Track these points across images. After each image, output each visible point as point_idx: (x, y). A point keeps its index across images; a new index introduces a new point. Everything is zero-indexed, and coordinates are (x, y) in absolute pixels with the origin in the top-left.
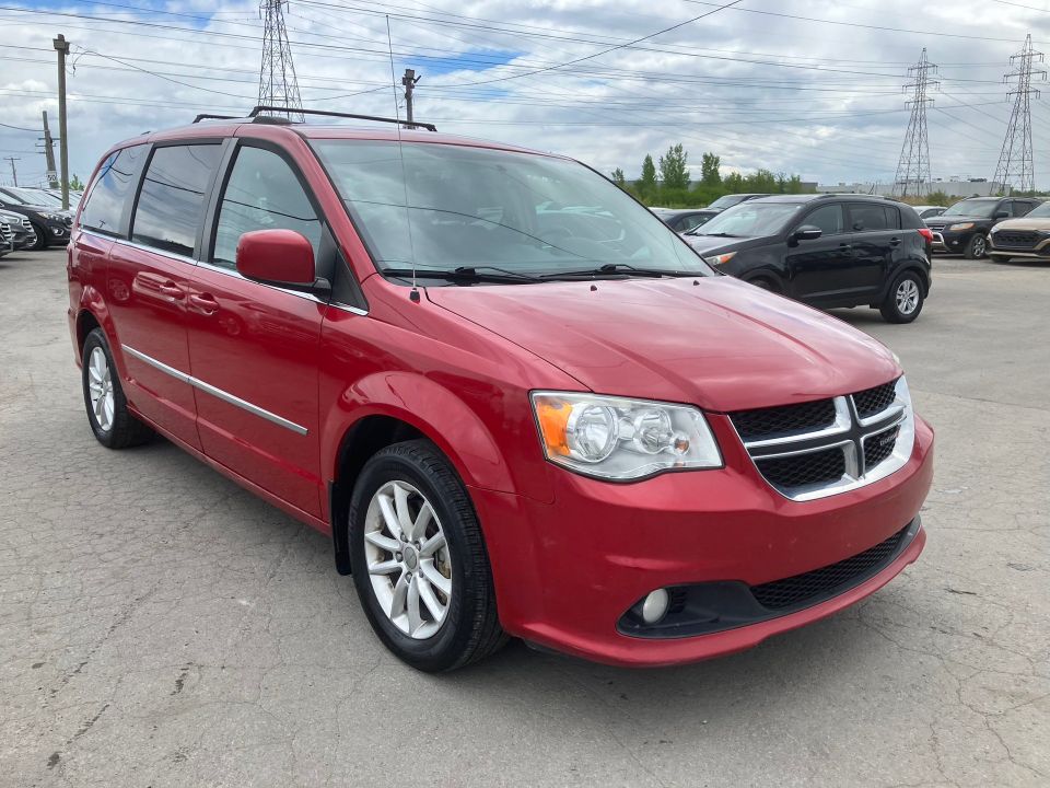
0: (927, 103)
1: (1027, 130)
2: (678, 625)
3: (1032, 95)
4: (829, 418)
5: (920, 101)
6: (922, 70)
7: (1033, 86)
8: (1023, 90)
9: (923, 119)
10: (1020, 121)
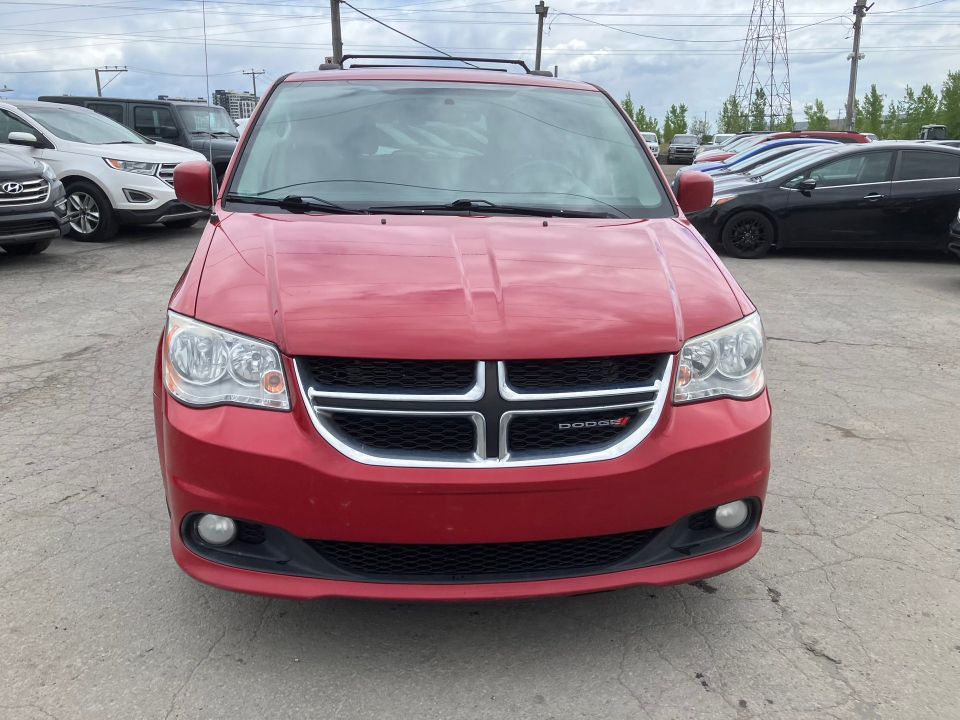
2: (240, 553)
4: (468, 382)
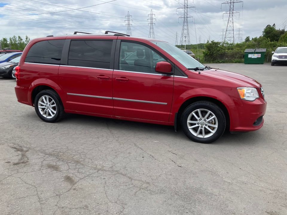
0: (131, 25)
1: (153, 33)
3: (154, 24)
5: (129, 24)
6: (128, 17)
7: (153, 22)
8: (152, 23)
9: (130, 29)
10: (152, 30)
